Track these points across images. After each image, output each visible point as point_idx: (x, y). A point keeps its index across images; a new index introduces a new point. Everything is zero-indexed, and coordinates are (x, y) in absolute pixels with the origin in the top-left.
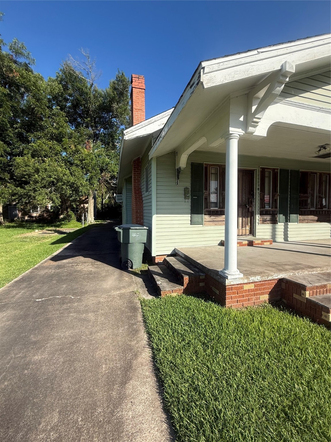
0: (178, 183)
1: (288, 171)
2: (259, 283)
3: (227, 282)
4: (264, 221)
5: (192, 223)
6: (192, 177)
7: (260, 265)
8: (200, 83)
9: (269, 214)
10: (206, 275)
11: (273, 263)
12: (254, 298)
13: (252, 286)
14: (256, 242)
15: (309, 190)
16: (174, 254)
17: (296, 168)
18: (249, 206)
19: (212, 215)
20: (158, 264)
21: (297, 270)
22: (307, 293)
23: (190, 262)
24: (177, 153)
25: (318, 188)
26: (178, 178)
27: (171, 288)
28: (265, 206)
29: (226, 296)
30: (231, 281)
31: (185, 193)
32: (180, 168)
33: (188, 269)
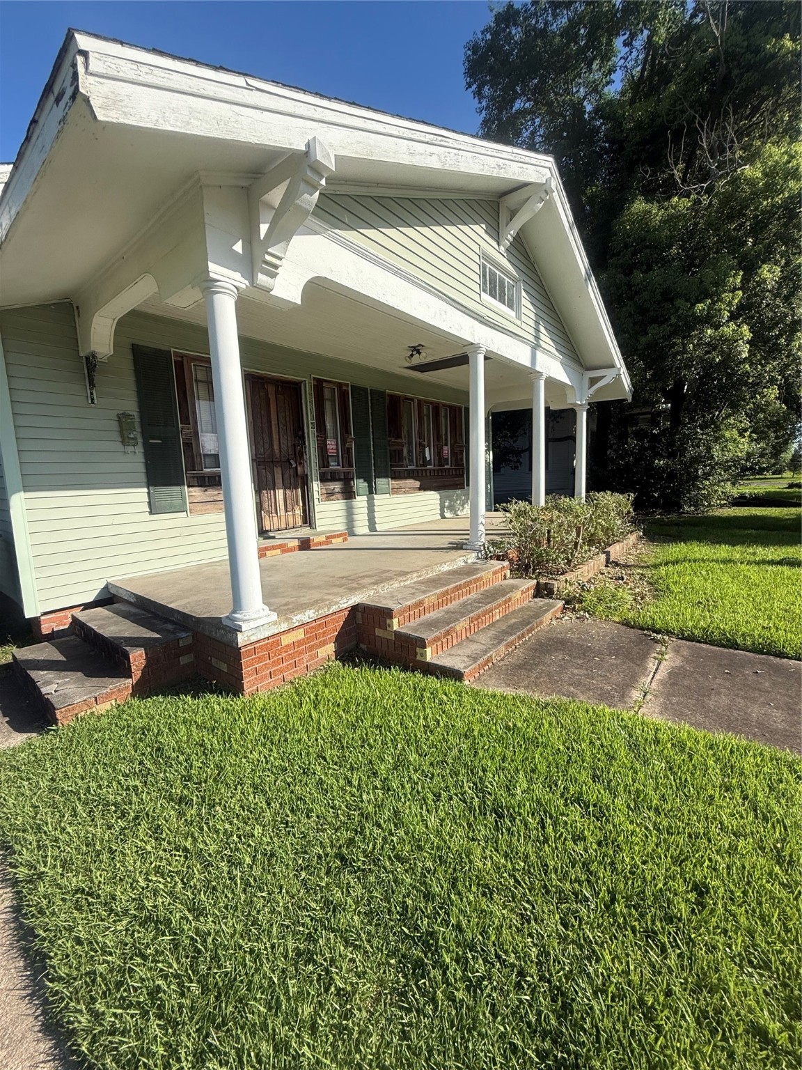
0: (92, 399)
1: (365, 390)
2: (314, 624)
3: (242, 639)
4: (330, 495)
5: (153, 509)
6: (138, 382)
7: (319, 587)
8: (79, 99)
9: (339, 480)
10: (196, 635)
11: (343, 578)
12: (306, 657)
13: (300, 635)
14: (317, 539)
15: (404, 433)
16: (108, 599)
17: (379, 386)
18: (296, 462)
19: (210, 486)
20: (52, 637)
21: (382, 583)
22: (395, 621)
23: (152, 613)
24: (77, 308)
25: (417, 428)
26: (92, 384)
27: (90, 693)
28: (328, 462)
29: (243, 671)
30: (251, 633)
31: (121, 427)
32: (94, 355)
33: (145, 630)
